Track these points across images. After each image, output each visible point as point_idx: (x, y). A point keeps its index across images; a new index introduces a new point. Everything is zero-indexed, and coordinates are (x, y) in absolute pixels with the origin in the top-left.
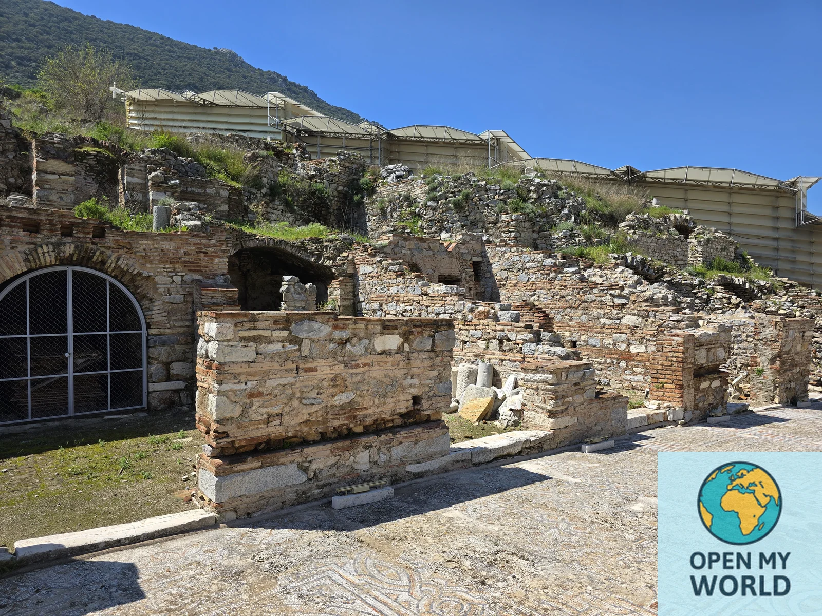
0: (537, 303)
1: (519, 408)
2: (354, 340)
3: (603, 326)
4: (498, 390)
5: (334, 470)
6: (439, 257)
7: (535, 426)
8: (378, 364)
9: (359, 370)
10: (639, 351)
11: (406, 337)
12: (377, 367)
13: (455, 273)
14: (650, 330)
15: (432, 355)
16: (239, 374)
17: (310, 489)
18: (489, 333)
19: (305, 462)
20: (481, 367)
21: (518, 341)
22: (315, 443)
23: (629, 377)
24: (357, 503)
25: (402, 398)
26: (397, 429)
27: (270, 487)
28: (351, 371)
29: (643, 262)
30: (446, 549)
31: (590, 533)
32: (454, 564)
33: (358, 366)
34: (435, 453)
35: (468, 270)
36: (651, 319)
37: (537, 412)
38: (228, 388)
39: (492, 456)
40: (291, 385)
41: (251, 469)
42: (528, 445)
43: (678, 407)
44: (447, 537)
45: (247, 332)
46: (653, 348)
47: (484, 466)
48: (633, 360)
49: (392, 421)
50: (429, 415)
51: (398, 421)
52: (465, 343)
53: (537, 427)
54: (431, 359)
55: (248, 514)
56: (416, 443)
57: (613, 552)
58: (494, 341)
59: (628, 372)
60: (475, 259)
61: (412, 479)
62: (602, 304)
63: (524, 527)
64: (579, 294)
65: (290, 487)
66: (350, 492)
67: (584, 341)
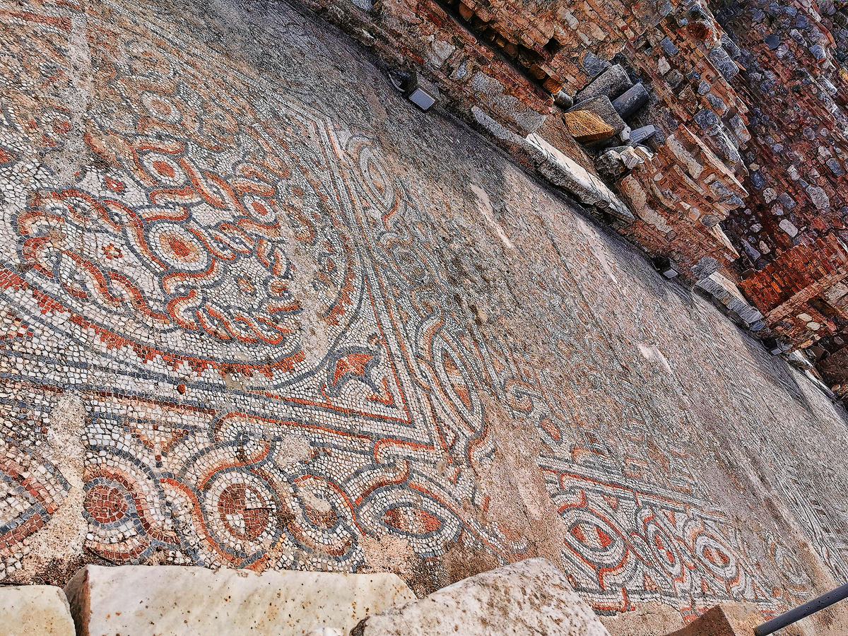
1: (630, 166)
3: (786, 175)
4: (627, 130)
5: (403, 30)
10: (787, 230)
14: (823, 223)
17: (363, 24)
18: (684, 60)
20: (637, 89)
21: (703, 99)
23: (747, 244)
25: (542, 26)
26: (503, 57)
37: (643, 188)
42: (602, 206)
48: (771, 234)
49: (507, 42)
50: (547, 76)
51: (512, 49)
52: (648, 45)
54: (616, 13)
56: (506, 92)
58: (680, 74)
59: (752, 239)
61: (469, 124)
62: (813, 153)
67: (750, 171)
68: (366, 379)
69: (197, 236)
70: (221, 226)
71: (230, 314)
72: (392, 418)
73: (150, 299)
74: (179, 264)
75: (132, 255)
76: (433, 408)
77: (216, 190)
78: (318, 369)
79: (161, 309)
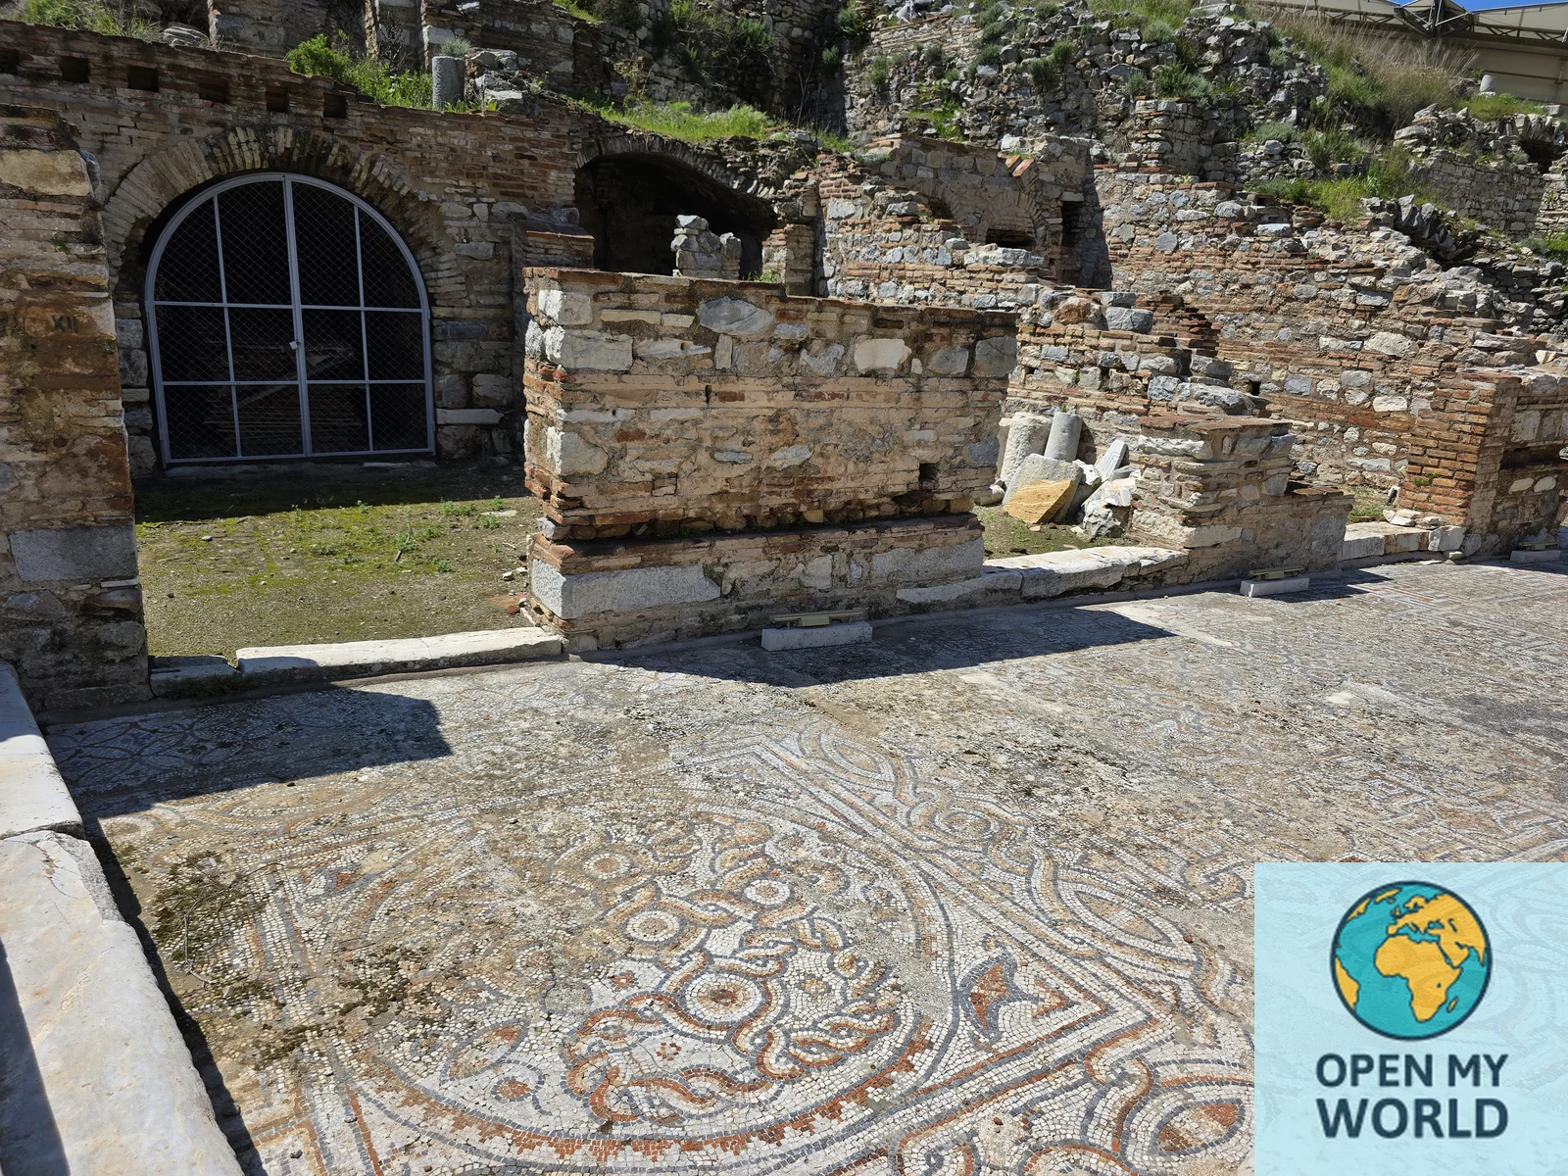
0: (1188, 298)
1: (1125, 503)
2: (816, 345)
3: (1324, 353)
4: (1087, 468)
5: (766, 585)
6: (993, 189)
7: (1154, 539)
8: (860, 396)
9: (822, 405)
10: (1391, 407)
11: (918, 345)
12: (856, 402)
13: (1023, 225)
14: (1425, 365)
15: (967, 385)
16: (603, 394)
17: (725, 611)
18: (1083, 352)
19: (718, 564)
20: (1058, 421)
21: (1140, 372)
22: (735, 533)
23: (1359, 462)
24: (806, 644)
25: (900, 465)
26: (886, 523)
27: (655, 602)
28: (807, 405)
29: (1436, 220)
30: (962, 733)
31: (1238, 734)
32: (977, 758)
33: (820, 396)
34: (954, 573)
35: (1051, 221)
36: (1433, 342)
37: (1162, 513)
38: (582, 419)
39: (1063, 587)
40: (696, 422)
41: (623, 568)
42: (1134, 573)
43: (1454, 525)
44: (967, 713)
45: (616, 312)
46: (1426, 405)
47: (1044, 604)
48: (1376, 427)
49: (878, 506)
50: (948, 501)
51: (890, 509)
52: (1031, 370)
53: (1158, 541)
54: (963, 392)
55: (618, 644)
56: (919, 550)
57: (1278, 769)
58: (1091, 369)
59: (1360, 450)
60: (1069, 196)
61: (906, 614)
62: (1330, 306)
63: (1113, 712)
64: (1282, 281)
65: (690, 605)
66: (794, 625)
67: (1278, 383)
68: (1018, 995)
69: (731, 971)
70: (746, 941)
71: (821, 1030)
72: (1079, 1021)
73: (737, 1073)
74: (737, 1014)
75: (688, 1040)
76: (1118, 972)
77: (712, 908)
78: (955, 1024)
79: (754, 1076)
